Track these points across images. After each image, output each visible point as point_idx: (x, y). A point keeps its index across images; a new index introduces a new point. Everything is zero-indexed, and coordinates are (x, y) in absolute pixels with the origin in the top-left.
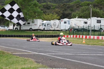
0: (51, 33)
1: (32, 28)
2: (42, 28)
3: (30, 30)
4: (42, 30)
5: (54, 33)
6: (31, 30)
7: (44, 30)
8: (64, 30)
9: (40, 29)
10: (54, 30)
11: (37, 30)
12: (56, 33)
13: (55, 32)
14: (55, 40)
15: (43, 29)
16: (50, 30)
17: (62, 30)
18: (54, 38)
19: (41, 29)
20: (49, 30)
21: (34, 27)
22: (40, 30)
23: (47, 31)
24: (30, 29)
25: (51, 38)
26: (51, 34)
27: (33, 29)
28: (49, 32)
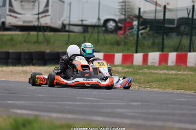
13: (41, 38)
28: (9, 37)
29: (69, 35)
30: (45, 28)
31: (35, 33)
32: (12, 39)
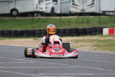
0: (74, 23)
1: (16, 10)
2: (46, 8)
3: (10, 15)
4: (48, 15)
5: (83, 22)
6: (14, 14)
7: (53, 13)
8: (111, 14)
9: (40, 10)
10: (81, 14)
11: (32, 14)
12: (88, 22)
13: (85, 20)
14: (85, 44)
15: (49, 11)
16: (71, 14)
17: (104, 12)
18: (81, 38)
19: (44, 10)
20: (67, 12)
21: (24, 7)
22: (42, 14)
23: (63, 17)
24: (12, 10)
25: (72, 36)
26: (73, 26)
27: (21, 10)
28: (68, 20)
29: (100, 18)
30: (87, 14)
31: (82, 17)
32: (69, 21)
